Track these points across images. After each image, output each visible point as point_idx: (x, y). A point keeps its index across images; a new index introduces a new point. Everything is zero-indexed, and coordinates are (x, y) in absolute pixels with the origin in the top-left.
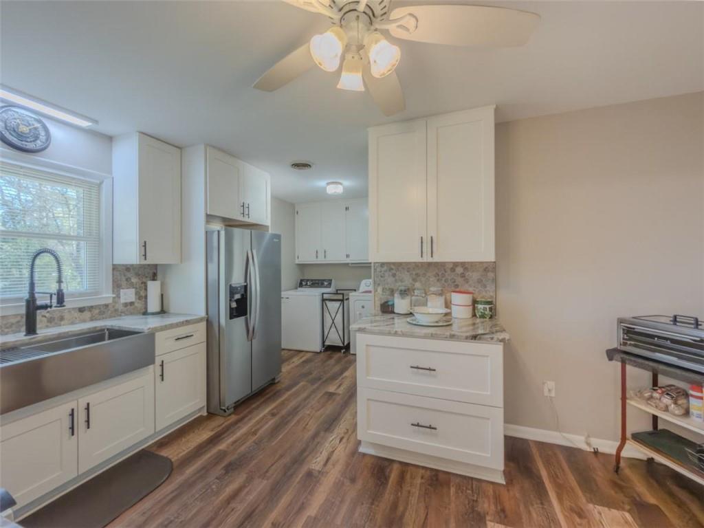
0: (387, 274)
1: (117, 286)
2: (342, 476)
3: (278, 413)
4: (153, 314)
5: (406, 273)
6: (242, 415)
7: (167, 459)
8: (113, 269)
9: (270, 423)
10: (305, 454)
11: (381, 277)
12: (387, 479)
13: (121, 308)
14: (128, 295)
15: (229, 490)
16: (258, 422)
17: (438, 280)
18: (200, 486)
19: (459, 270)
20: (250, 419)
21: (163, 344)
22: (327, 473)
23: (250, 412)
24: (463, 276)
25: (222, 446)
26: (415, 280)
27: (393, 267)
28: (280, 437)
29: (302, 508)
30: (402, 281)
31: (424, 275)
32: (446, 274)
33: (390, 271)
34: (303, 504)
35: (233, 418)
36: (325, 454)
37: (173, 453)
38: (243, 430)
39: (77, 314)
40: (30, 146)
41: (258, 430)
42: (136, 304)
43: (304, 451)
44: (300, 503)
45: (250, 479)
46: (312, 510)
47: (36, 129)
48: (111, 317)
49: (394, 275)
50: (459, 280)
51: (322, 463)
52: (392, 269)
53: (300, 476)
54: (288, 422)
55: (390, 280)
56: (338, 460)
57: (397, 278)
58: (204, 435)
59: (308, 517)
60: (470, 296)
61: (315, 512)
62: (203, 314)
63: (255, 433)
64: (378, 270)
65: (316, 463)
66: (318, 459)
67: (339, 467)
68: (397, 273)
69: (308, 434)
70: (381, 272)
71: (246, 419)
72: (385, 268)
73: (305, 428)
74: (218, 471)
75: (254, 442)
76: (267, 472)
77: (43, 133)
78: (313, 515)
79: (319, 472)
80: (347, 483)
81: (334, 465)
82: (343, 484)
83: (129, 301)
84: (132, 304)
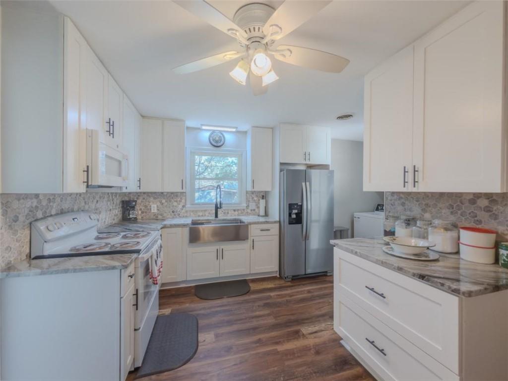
0: (396, 203)
1: (248, 201)
2: (313, 346)
3: (313, 293)
4: (261, 216)
5: (415, 202)
6: (294, 284)
7: (250, 287)
8: (247, 193)
9: (305, 295)
10: (306, 321)
11: (392, 205)
12: (342, 370)
13: (249, 211)
14: (253, 206)
15: (258, 313)
16: (298, 292)
17: (452, 213)
18: (250, 304)
19: (484, 203)
20: (296, 288)
21: (254, 231)
22: (307, 338)
23: (299, 285)
24: (487, 209)
25: (272, 294)
26: (424, 210)
27: (401, 195)
28: (301, 305)
29: (277, 343)
30: (410, 210)
31: (435, 205)
32: (463, 206)
33: (399, 200)
34: (280, 342)
35: (289, 284)
36: (317, 328)
37: (254, 287)
38: (288, 292)
39: (233, 212)
40: (219, 144)
41: (293, 295)
42: (256, 211)
43: (307, 319)
44: (278, 341)
45: (269, 315)
46: (280, 348)
47: (220, 137)
48: (245, 215)
49: (403, 204)
50: (482, 215)
51: (309, 332)
52: (402, 198)
53: (292, 329)
54: (314, 300)
55: (400, 208)
56: (321, 337)
57: (406, 207)
58: (270, 285)
59: (276, 349)
60: (493, 236)
61: (281, 350)
62: (277, 219)
63: (291, 296)
64: (389, 198)
65: (305, 329)
66: (310, 329)
67: (317, 341)
68: (407, 202)
69: (318, 313)
70: (391, 200)
71: (293, 288)
72: (396, 197)
73: (320, 308)
74: (261, 303)
75: (287, 300)
76: (279, 316)
77: (222, 138)
78: (279, 350)
79: (303, 335)
80: (313, 351)
81: (315, 337)
82: (310, 349)
83: (253, 208)
84: (254, 210)
